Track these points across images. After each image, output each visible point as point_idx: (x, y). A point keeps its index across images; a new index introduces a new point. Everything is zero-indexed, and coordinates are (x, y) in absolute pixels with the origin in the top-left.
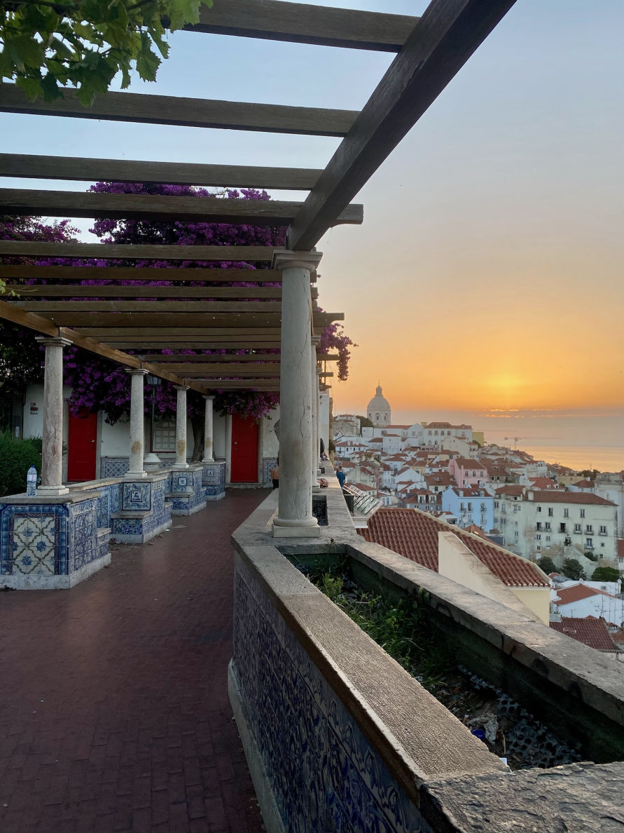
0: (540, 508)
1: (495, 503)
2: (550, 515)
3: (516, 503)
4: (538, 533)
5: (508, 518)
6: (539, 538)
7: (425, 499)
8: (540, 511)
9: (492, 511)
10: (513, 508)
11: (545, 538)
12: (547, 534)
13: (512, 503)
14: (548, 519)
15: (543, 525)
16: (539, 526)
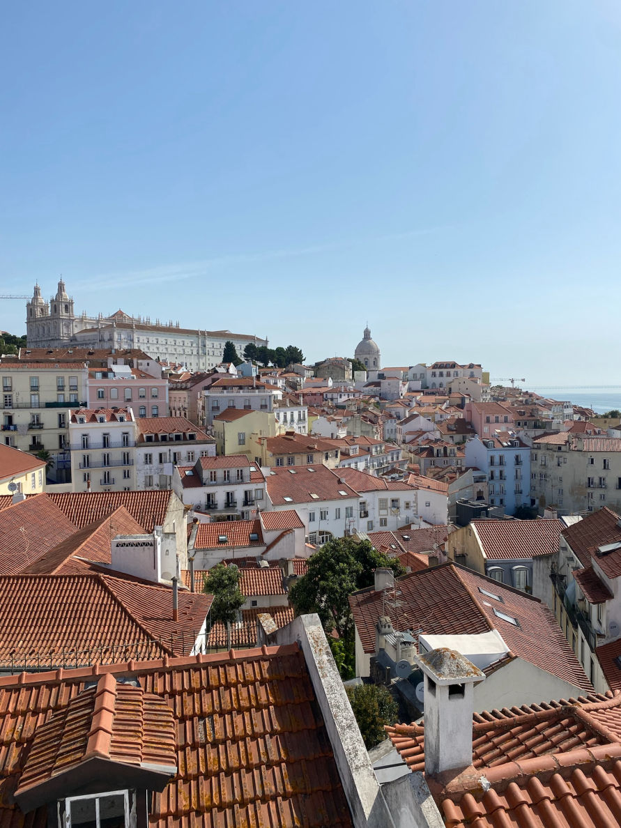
0: (592, 460)
1: (532, 455)
2: (605, 468)
3: (560, 454)
4: (589, 490)
5: (549, 472)
6: (590, 496)
7: (442, 452)
8: (592, 463)
9: (529, 463)
10: (556, 460)
11: (599, 496)
12: (601, 492)
13: (556, 454)
14: (603, 474)
15: (596, 481)
16: (590, 481)
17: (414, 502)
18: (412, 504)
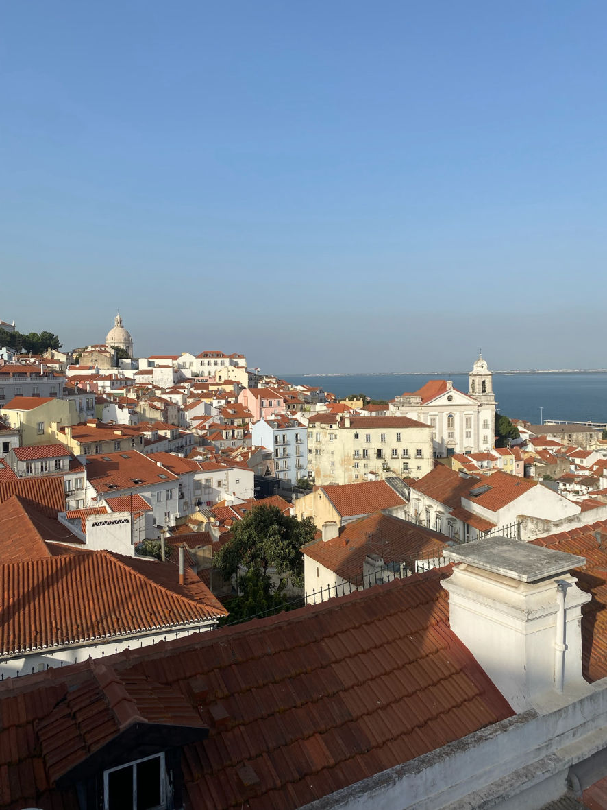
0: (357, 435)
1: (308, 433)
2: (367, 441)
3: (331, 431)
4: (356, 461)
5: (323, 447)
6: (357, 466)
7: (232, 434)
8: (358, 438)
9: (306, 442)
10: (328, 437)
11: (363, 465)
12: (364, 461)
13: (328, 431)
14: (366, 446)
15: (361, 452)
16: (357, 453)
17: (225, 480)
18: (223, 483)
